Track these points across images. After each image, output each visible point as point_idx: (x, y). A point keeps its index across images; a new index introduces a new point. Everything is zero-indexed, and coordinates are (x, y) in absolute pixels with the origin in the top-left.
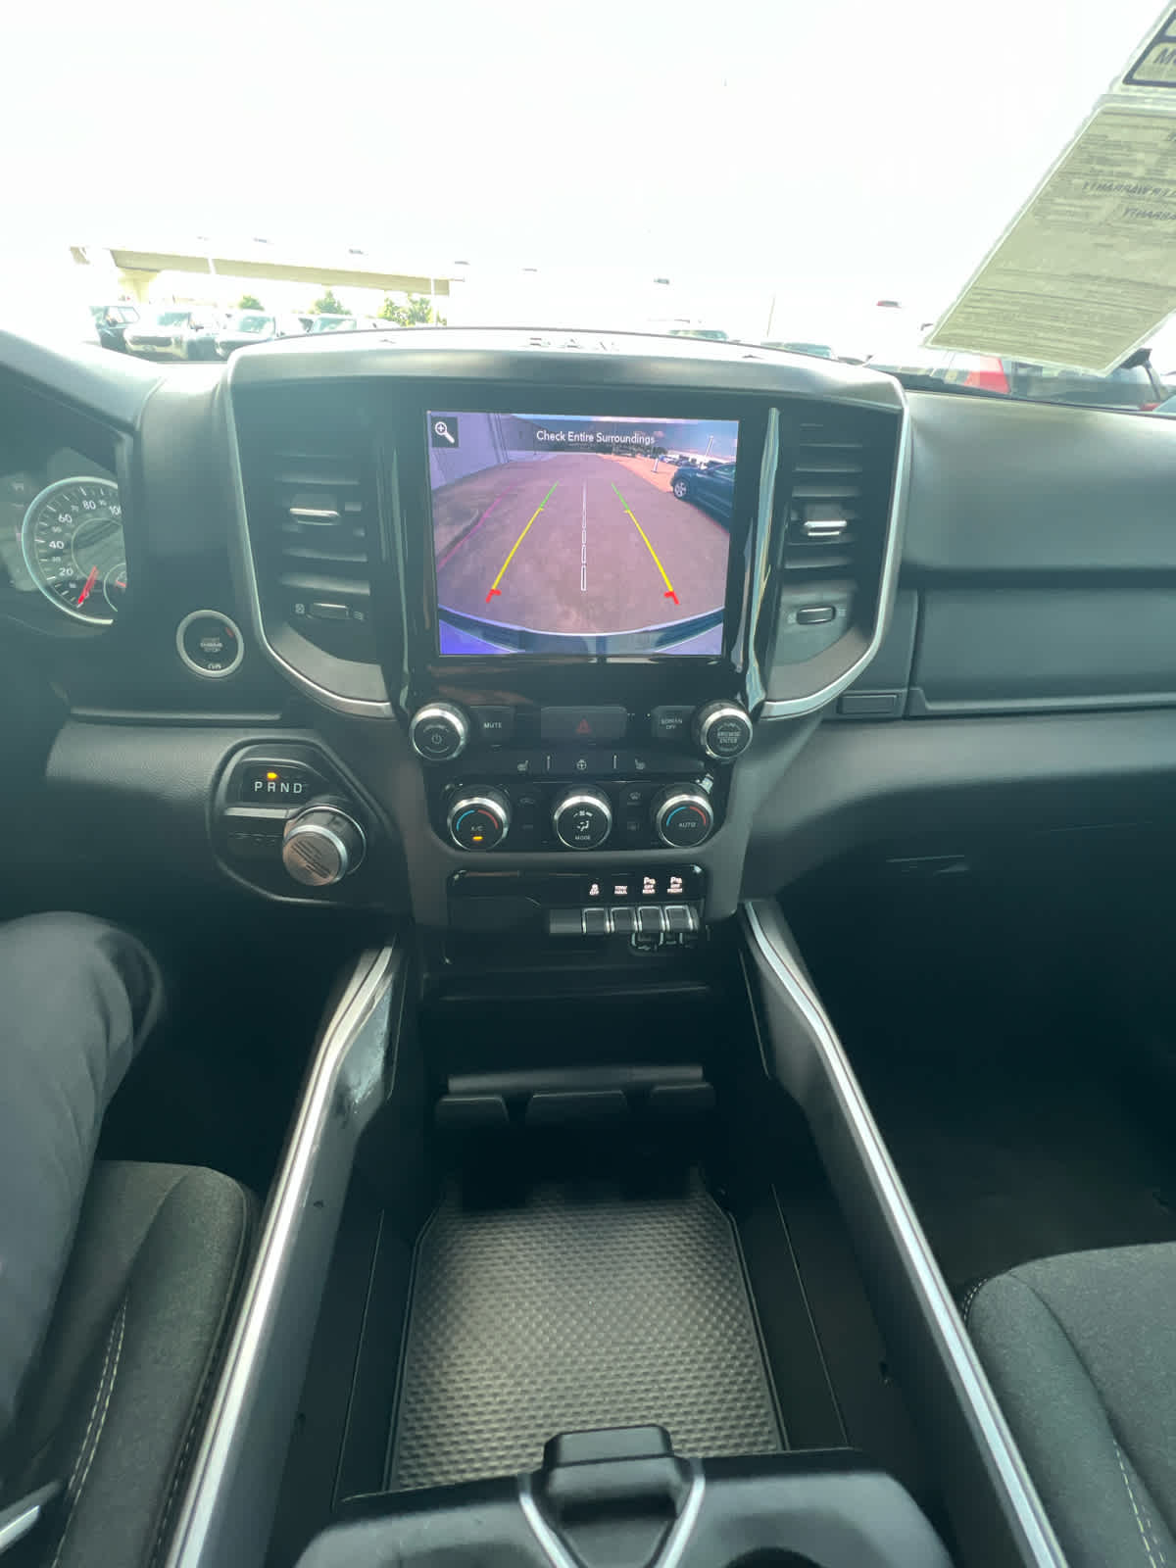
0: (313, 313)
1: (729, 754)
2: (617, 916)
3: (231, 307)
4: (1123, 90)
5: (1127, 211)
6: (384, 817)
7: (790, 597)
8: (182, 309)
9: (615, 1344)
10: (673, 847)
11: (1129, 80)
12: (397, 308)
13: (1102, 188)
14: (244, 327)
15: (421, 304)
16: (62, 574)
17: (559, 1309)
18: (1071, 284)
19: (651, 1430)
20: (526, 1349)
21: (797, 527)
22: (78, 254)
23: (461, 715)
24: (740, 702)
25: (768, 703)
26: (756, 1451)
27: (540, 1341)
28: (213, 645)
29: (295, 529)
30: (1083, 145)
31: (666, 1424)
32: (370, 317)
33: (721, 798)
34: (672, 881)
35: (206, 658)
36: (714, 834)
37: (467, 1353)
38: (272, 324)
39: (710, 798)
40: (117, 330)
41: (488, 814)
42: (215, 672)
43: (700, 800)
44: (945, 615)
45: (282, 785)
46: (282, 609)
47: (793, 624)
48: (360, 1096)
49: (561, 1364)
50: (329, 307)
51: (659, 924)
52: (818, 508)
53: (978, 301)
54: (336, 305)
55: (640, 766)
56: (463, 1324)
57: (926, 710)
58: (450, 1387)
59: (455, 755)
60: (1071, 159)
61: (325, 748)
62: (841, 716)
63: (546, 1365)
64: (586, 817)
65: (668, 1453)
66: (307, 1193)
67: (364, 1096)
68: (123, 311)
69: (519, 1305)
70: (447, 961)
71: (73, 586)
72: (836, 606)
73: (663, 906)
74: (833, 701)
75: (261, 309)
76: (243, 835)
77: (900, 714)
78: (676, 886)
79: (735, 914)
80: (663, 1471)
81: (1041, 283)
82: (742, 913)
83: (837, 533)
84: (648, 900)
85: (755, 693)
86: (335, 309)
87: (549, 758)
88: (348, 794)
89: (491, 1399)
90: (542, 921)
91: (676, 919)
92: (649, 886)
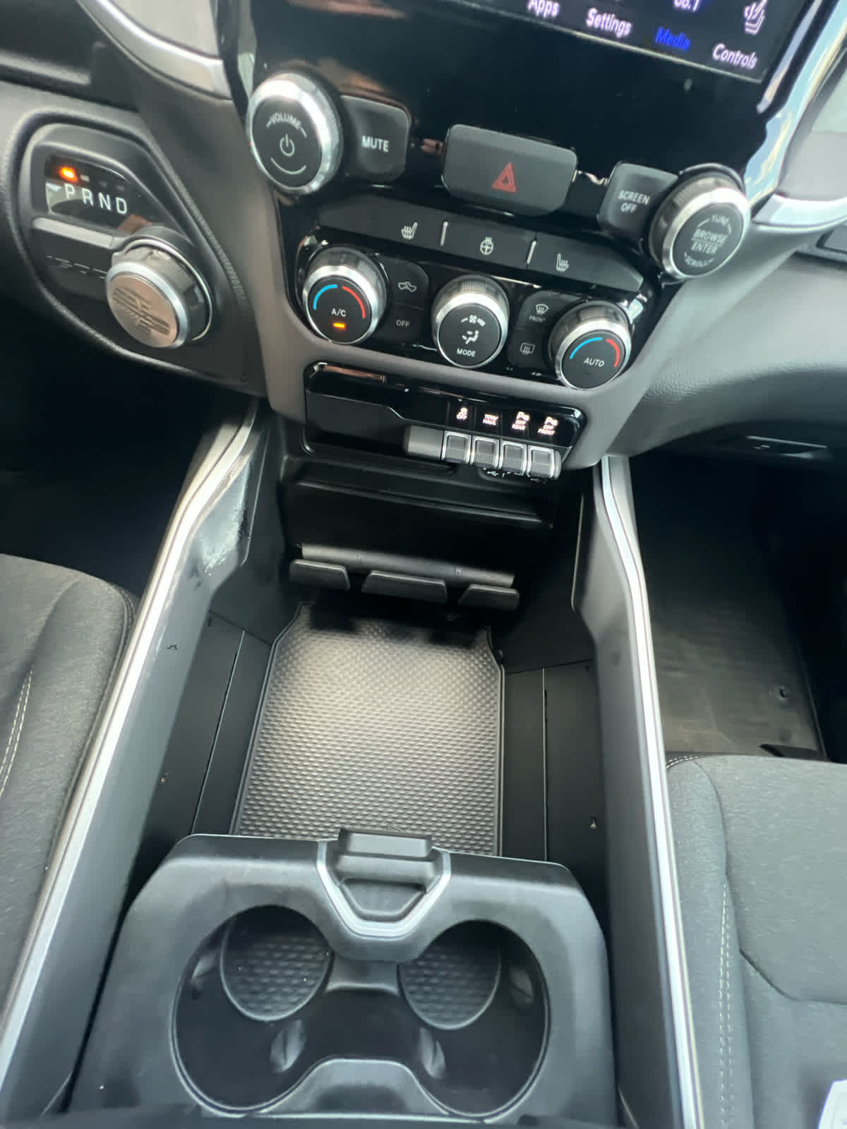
1: (692, 270)
2: (480, 447)
6: (231, 271)
10: (566, 385)
25: (777, 198)
34: (547, 421)
39: (633, 328)
41: (354, 293)
43: (619, 331)
48: (214, 561)
51: (520, 463)
59: (316, 184)
66: (160, 639)
67: (218, 562)
70: (308, 448)
73: (529, 445)
78: (549, 427)
79: (592, 467)
84: (517, 435)
87: (445, 228)
90: (401, 434)
91: (538, 462)
92: (521, 421)
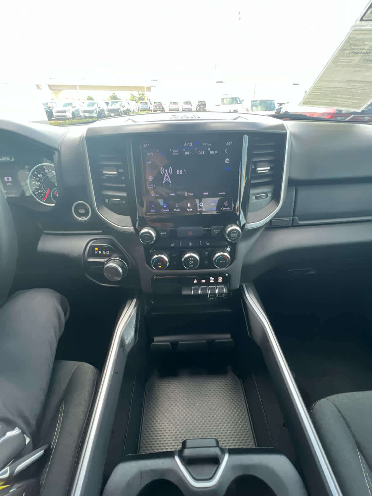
0: (109, 100)
1: (235, 240)
2: (202, 289)
3: (84, 100)
4: (360, 23)
5: (364, 60)
6: (133, 261)
7: (253, 191)
8: (70, 102)
9: (205, 417)
10: (218, 268)
11: (361, 20)
12: (135, 96)
13: (355, 53)
14: (88, 106)
15: (142, 95)
16: (39, 192)
17: (188, 406)
18: (347, 84)
19: (213, 439)
20: (178, 417)
21: (254, 171)
22: (38, 87)
23: (154, 231)
24: (238, 224)
25: (246, 224)
26: (245, 447)
27: (182, 415)
28: (82, 211)
29: (105, 178)
30: (347, 41)
31: (218, 438)
32: (126, 100)
33: (233, 253)
34: (219, 278)
35: (80, 215)
36: (231, 264)
37: (161, 418)
38: (97, 104)
39: (230, 253)
40: (51, 109)
41: (162, 259)
42: (83, 219)
43: (226, 254)
44: (304, 194)
45: (103, 252)
46: (102, 201)
47: (254, 199)
48: (128, 342)
49: (189, 422)
50: (114, 98)
51: (215, 291)
52: (261, 164)
53: (316, 90)
54: (116, 97)
55: (208, 244)
56: (160, 410)
57: (298, 223)
58: (156, 428)
59: (152, 242)
60: (343, 46)
61: (115, 240)
62: (271, 226)
63: (184, 422)
64: (192, 260)
65: (218, 446)
66: (113, 370)
68: (52, 103)
69: (176, 404)
70: (153, 302)
71: (43, 195)
72: (268, 193)
73: (216, 286)
74: (269, 222)
75: (93, 100)
76: (93, 266)
77: (291, 225)
78: (220, 280)
79: (239, 288)
80: (216, 451)
81: (336, 84)
82: (241, 287)
83: (267, 171)
84: (212, 284)
85: (243, 221)
86: (115, 98)
87: (180, 242)
88: (122, 254)
89: (168, 432)
90: (180, 291)
91: (220, 290)
92: (212, 280)
